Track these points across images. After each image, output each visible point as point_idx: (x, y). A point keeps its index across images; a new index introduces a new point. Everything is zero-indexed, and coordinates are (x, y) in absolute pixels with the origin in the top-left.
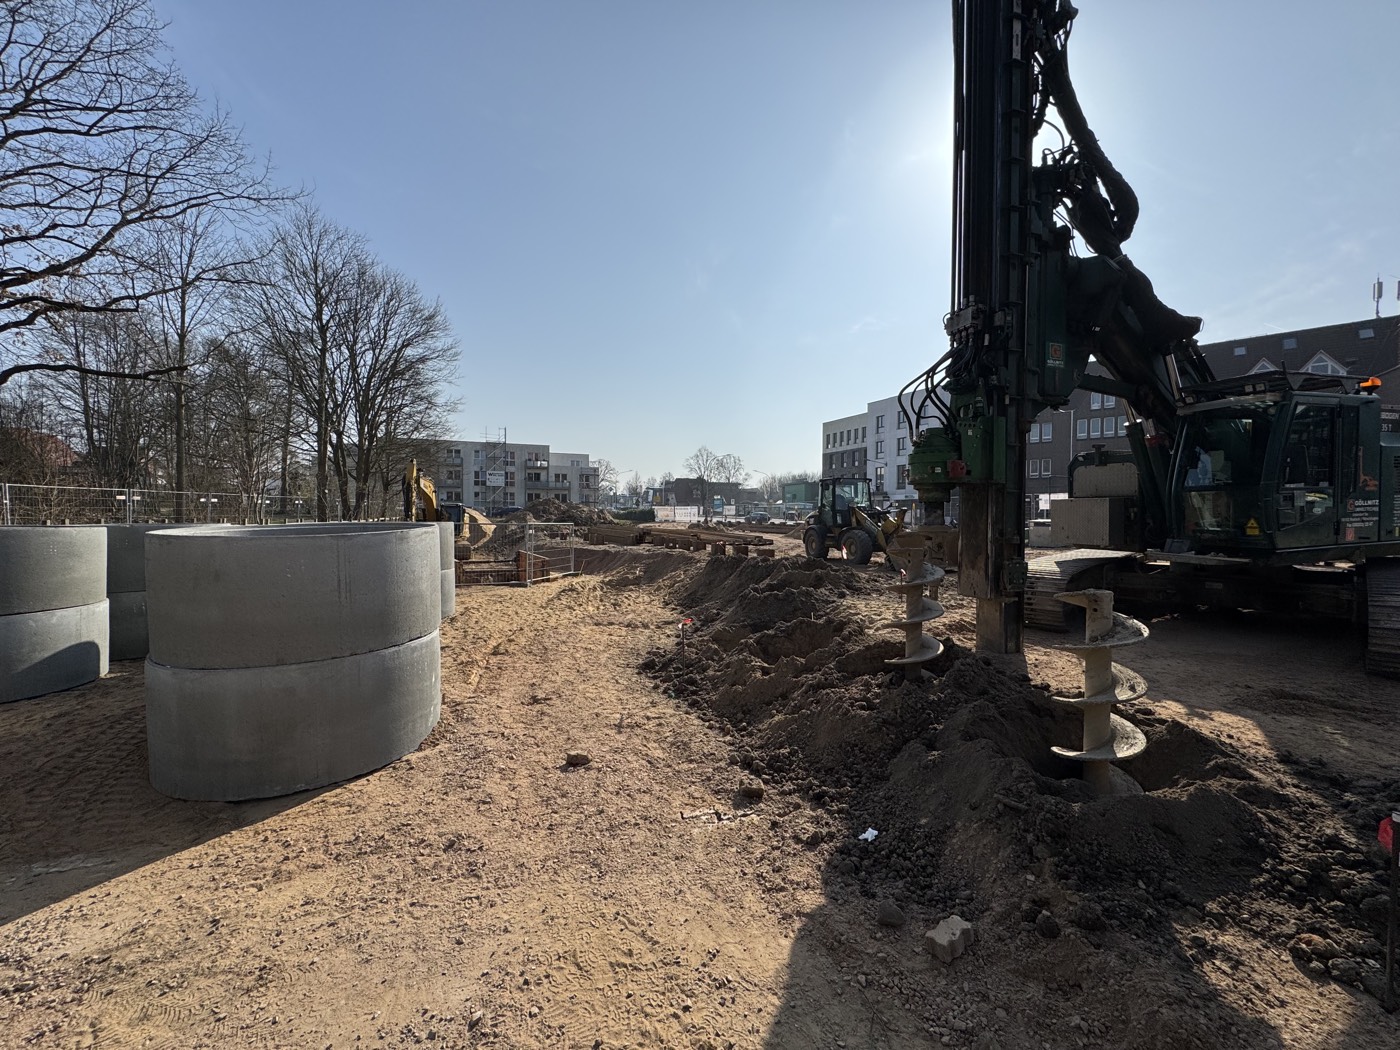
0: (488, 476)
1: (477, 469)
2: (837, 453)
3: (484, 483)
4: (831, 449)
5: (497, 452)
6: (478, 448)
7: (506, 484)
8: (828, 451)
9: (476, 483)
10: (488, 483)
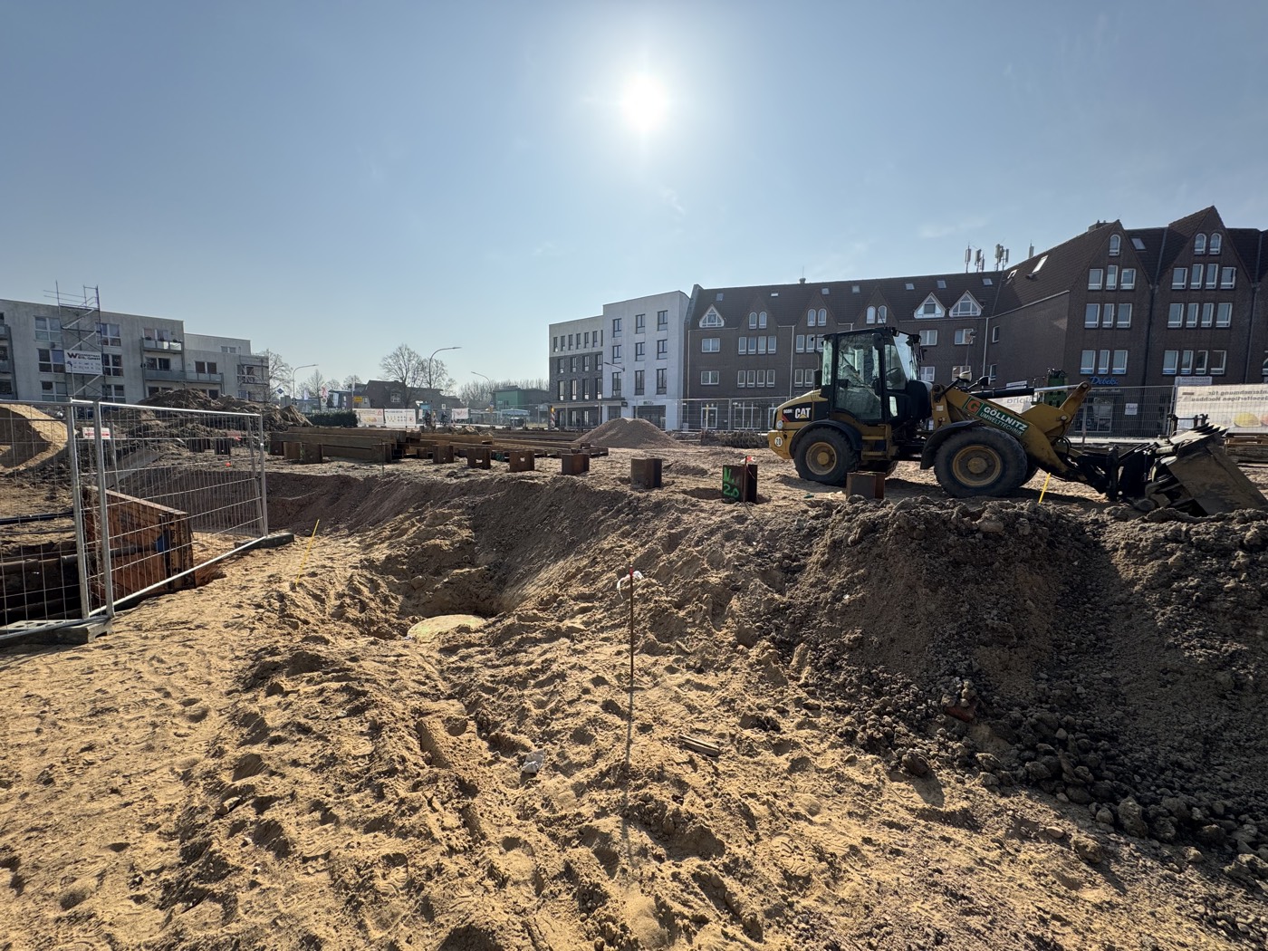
0: (67, 359)
1: (44, 345)
2: (565, 357)
3: (60, 369)
4: (558, 352)
5: (84, 323)
6: (42, 314)
7: (107, 372)
8: (555, 355)
9: (44, 368)
10: (68, 369)
